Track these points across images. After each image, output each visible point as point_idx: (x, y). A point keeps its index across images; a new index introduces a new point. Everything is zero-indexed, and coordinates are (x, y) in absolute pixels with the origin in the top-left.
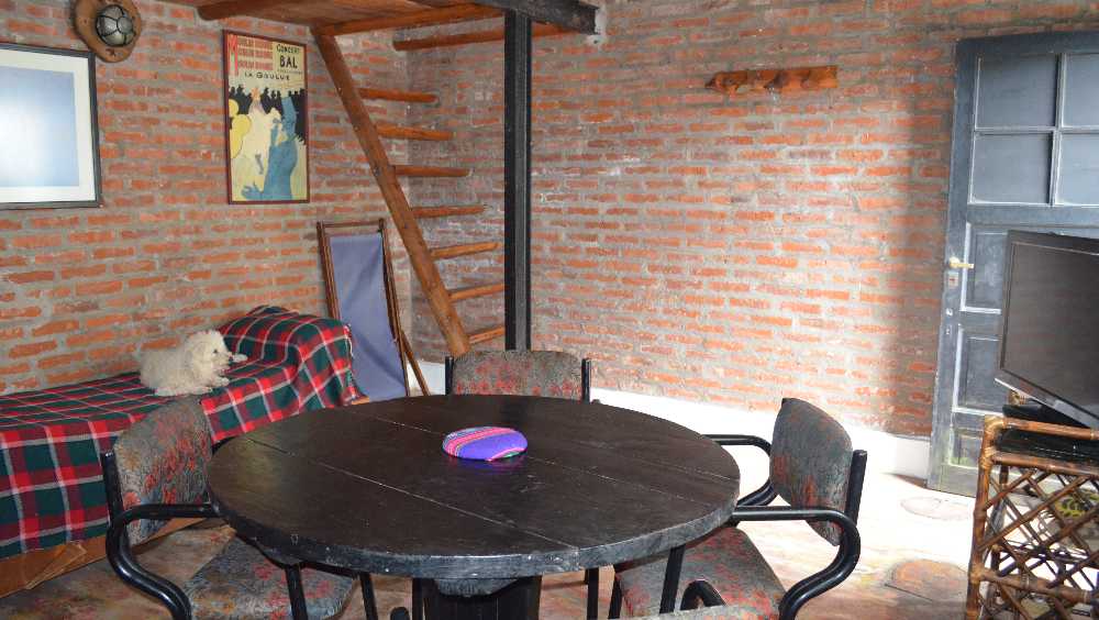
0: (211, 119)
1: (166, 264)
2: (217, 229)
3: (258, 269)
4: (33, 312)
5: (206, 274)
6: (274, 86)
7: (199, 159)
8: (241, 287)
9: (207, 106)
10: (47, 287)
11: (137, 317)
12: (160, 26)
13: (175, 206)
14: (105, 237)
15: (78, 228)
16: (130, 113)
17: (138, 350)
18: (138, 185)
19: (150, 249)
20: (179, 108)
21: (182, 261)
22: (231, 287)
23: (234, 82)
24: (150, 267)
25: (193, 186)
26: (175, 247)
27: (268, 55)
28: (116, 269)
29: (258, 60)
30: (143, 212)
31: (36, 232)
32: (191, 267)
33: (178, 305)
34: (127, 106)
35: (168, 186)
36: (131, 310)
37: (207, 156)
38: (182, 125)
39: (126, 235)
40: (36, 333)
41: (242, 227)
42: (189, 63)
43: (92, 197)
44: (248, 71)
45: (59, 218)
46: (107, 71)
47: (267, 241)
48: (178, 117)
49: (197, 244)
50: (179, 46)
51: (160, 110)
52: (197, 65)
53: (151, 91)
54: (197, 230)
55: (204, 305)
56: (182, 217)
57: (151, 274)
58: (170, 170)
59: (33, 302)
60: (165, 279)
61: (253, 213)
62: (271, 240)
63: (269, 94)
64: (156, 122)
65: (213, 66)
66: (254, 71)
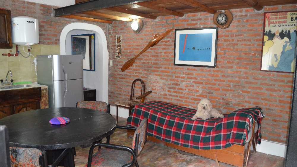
0: (257, 43)
1: (235, 86)
2: (254, 79)
3: (272, 95)
4: (197, 91)
5: (249, 92)
6: (286, 29)
7: (250, 55)
8: (262, 99)
9: (256, 39)
10: (201, 86)
11: (223, 99)
12: (242, 16)
13: (240, 70)
14: (217, 76)
15: (210, 72)
16: (228, 42)
17: (222, 108)
18: (228, 63)
19: (231, 81)
20: (245, 40)
21: (240, 87)
22: (258, 99)
23: (267, 29)
24: (229, 86)
25: (247, 64)
26: (238, 82)
27: (286, 18)
28: (219, 85)
29: (280, 20)
30: (229, 71)
31: (200, 72)
32: (243, 89)
33: (237, 99)
34: (228, 40)
35: (238, 64)
36: (222, 97)
37: (254, 55)
38: (245, 45)
39: (223, 76)
40: (197, 96)
41: (266, 79)
42: (250, 26)
43: (213, 65)
44: (274, 25)
45: (206, 69)
46: (222, 31)
47: (276, 86)
48: (244, 42)
49: (246, 82)
50: (247, 21)
51: (238, 41)
52: (253, 26)
53: (236, 36)
54: (247, 78)
55: (246, 102)
56: (242, 73)
57: (229, 88)
58: (238, 59)
59: (197, 89)
60: (234, 91)
61: (272, 75)
62: (279, 86)
63: (284, 32)
64: (237, 44)
65: (260, 25)
66: (277, 25)
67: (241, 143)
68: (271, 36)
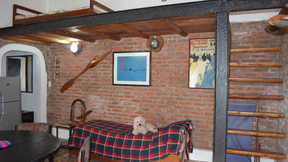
0: (185, 64)
1: (168, 103)
2: (184, 95)
3: (199, 109)
4: (135, 108)
5: (180, 107)
6: (207, 52)
7: (180, 75)
8: (192, 113)
9: (183, 61)
10: (138, 103)
11: (158, 115)
12: (171, 41)
13: (171, 88)
14: (152, 94)
15: (146, 91)
16: (161, 64)
17: (158, 123)
18: (161, 82)
19: (164, 98)
20: (175, 62)
21: (172, 103)
22: (188, 112)
23: (192, 53)
24: (163, 103)
25: (177, 83)
26: (171, 99)
27: (206, 43)
28: (154, 102)
29: (202, 45)
30: (163, 89)
31: (137, 91)
32: (175, 105)
33: (170, 114)
34: (161, 62)
35: (170, 82)
36: (158, 112)
37: (183, 74)
38: (175, 66)
39: (158, 94)
40: (135, 113)
41: (193, 95)
42: (178, 50)
43: (148, 84)
44: (197, 49)
45: (142, 89)
46: (155, 54)
47: (202, 101)
48: (173, 64)
49: (178, 99)
50: (176, 46)
51: (169, 63)
52: (181, 50)
53: (167, 58)
54: (178, 95)
55: (178, 116)
56: (173, 91)
57: (163, 105)
58: (170, 78)
59: (135, 106)
60: (167, 107)
61: (198, 91)
62: (204, 100)
63: (205, 55)
64: (168, 66)
65: (186, 49)
66: (200, 49)
67: (176, 153)
68: (196, 58)
